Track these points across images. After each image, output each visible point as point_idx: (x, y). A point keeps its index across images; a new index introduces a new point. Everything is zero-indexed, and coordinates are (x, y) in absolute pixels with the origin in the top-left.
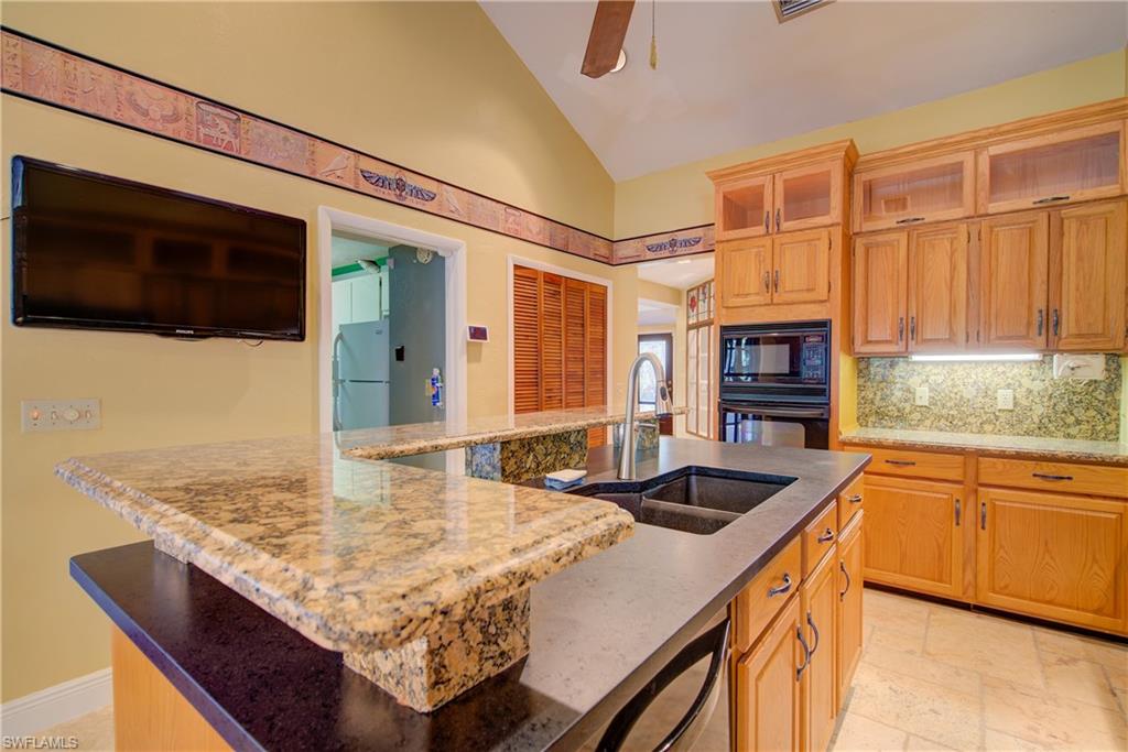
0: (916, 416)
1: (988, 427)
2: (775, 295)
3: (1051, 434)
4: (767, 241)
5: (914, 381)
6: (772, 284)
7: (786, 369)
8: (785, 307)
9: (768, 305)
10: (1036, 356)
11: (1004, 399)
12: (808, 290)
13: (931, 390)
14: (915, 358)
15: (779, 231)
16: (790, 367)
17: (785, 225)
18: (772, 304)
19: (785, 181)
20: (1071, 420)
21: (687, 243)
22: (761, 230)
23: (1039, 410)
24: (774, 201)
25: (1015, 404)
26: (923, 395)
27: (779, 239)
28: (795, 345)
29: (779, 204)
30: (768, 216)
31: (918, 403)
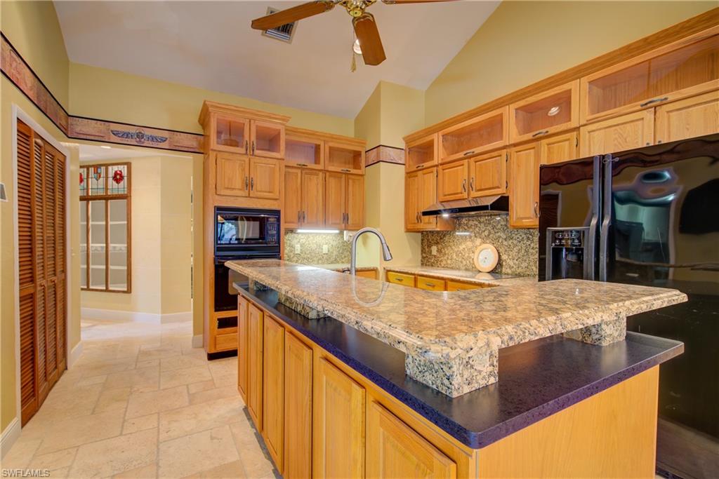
0: (295, 259)
1: (320, 262)
2: (251, 192)
3: (338, 262)
4: (246, 158)
5: (294, 242)
6: (249, 184)
7: (257, 236)
8: (256, 200)
9: (246, 197)
10: (337, 231)
11: (325, 249)
12: (270, 192)
13: (301, 246)
14: (299, 231)
15: (253, 155)
16: (260, 235)
17: (257, 152)
18: (249, 197)
19: (257, 126)
20: (343, 256)
21: (153, 139)
22: (242, 150)
23: (335, 253)
24: (250, 136)
25: (329, 251)
26: (298, 248)
27: (254, 159)
28: (263, 223)
29: (253, 138)
30: (247, 144)
31: (296, 252)
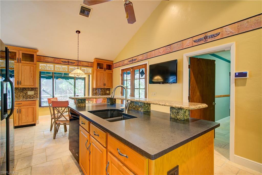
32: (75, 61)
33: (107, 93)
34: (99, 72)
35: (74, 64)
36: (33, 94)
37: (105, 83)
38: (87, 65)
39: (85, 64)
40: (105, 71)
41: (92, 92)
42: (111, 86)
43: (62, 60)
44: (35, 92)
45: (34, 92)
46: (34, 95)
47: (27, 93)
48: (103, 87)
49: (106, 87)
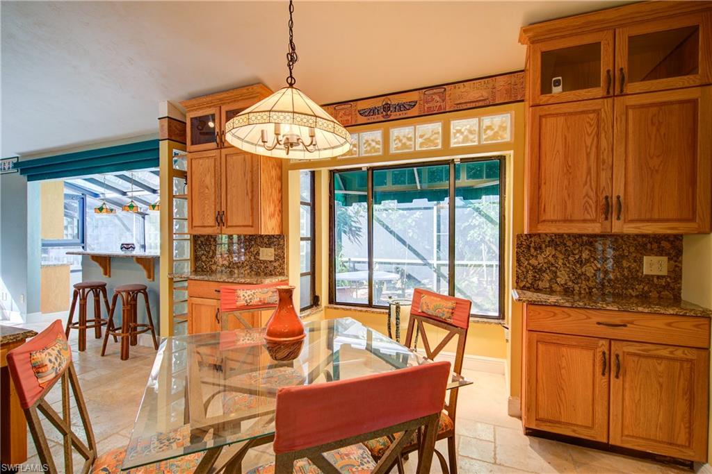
32: (414, 96)
33: (646, 271)
34: (557, 115)
35: (415, 111)
36: (272, 259)
37: (618, 190)
38: (485, 94)
39: (473, 93)
40: (622, 94)
41: (518, 261)
42: (692, 220)
43: (362, 106)
44: (276, 253)
45: (275, 250)
46: (275, 261)
47: (258, 253)
48: (595, 228)
49: (630, 229)
